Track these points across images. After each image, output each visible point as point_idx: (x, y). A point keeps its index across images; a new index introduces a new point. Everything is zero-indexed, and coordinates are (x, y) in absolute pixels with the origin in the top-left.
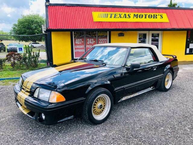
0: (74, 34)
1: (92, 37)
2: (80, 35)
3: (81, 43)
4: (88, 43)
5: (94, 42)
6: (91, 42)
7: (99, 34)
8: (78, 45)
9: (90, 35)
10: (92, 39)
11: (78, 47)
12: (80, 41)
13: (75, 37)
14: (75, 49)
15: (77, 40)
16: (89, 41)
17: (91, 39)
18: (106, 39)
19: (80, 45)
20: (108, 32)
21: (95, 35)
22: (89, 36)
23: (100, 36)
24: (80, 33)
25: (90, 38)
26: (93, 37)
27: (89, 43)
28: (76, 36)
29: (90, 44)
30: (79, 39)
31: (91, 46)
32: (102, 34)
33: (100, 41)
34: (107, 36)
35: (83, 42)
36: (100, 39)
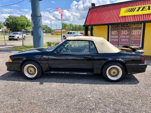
0: (111, 27)
1: (126, 29)
2: (116, 28)
4: (122, 34)
5: (128, 33)
6: (124, 33)
7: (133, 26)
8: (113, 35)
9: (124, 27)
10: (126, 31)
11: (113, 37)
12: (115, 32)
13: (111, 29)
14: (111, 38)
15: (113, 31)
16: (123, 32)
17: (124, 31)
18: (140, 31)
19: (115, 35)
20: (143, 24)
21: (129, 27)
22: (123, 28)
23: (134, 28)
24: (116, 26)
26: (127, 29)
27: (123, 34)
28: (113, 29)
29: (124, 35)
30: (114, 31)
31: (124, 37)
32: (136, 26)
33: (134, 32)
34: (141, 28)
35: (117, 33)
36: (133, 31)
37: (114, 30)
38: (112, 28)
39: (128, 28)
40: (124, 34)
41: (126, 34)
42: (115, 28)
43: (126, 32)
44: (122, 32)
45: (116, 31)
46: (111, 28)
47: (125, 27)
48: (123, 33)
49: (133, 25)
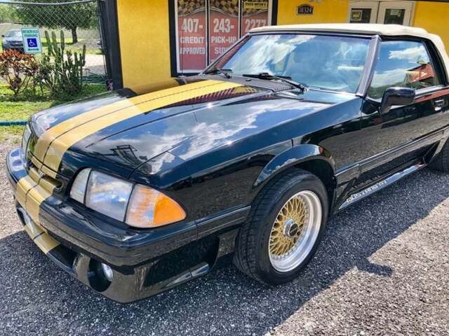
0: (179, 5)
1: (227, 14)
2: (195, 8)
3: (196, 31)
4: (216, 30)
5: (233, 27)
6: (223, 29)
7: (246, 7)
8: (189, 35)
9: (221, 7)
10: (228, 20)
11: (187, 40)
12: (194, 24)
13: (179, 13)
15: (185, 20)
16: (217, 25)
17: (223, 20)
18: (264, 21)
19: (193, 34)
20: (270, 1)
21: (236, 7)
22: (219, 10)
23: (248, 11)
24: (195, 2)
25: (220, 16)
26: (231, 13)
27: (218, 31)
28: (184, 11)
29: (221, 34)
30: (190, 20)
31: (223, 40)
32: (254, 7)
33: (248, 26)
34: (267, 12)
35: (201, 27)
36: (247, 20)
37: (189, 15)
38: (184, 6)
39: (231, 10)
40: (221, 31)
41: (228, 31)
42: (192, 8)
43: (228, 25)
44: (215, 24)
45: (197, 21)
46: (180, 7)
47: (224, 8)
48: (218, 28)
49: (247, 4)
